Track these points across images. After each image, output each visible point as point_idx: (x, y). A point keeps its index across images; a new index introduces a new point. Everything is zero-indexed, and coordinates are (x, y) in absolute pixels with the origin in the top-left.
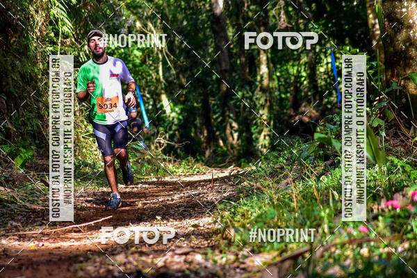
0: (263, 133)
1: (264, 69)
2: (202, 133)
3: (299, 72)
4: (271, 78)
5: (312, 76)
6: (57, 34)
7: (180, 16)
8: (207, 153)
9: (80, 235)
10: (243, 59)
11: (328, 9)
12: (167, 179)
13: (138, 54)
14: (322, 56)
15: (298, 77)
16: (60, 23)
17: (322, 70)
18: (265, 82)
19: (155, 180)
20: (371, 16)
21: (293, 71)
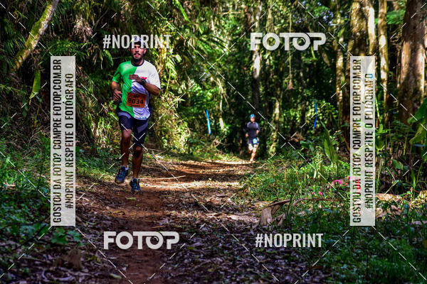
0: (273, 145)
1: (277, 111)
2: (239, 141)
3: (296, 115)
4: (280, 116)
5: (303, 118)
6: (168, 77)
7: (235, 77)
8: (241, 152)
9: (167, 183)
10: (266, 104)
11: (316, 82)
12: (217, 161)
13: (210, 94)
14: (309, 107)
15: (295, 117)
16: (170, 71)
17: (309, 115)
18: (277, 118)
19: (210, 161)
20: (338, 89)
21: (293, 114)
